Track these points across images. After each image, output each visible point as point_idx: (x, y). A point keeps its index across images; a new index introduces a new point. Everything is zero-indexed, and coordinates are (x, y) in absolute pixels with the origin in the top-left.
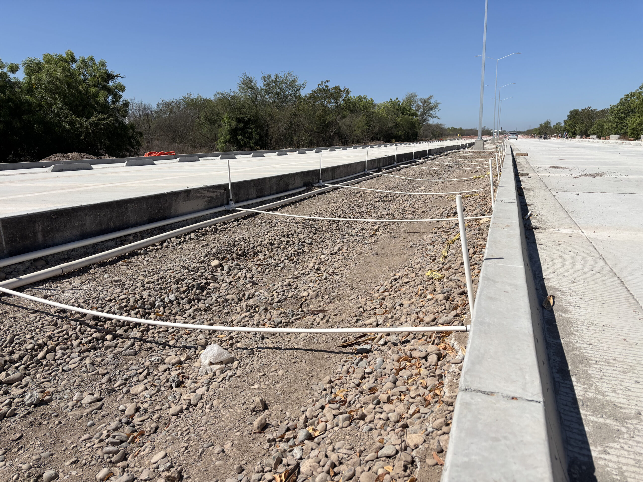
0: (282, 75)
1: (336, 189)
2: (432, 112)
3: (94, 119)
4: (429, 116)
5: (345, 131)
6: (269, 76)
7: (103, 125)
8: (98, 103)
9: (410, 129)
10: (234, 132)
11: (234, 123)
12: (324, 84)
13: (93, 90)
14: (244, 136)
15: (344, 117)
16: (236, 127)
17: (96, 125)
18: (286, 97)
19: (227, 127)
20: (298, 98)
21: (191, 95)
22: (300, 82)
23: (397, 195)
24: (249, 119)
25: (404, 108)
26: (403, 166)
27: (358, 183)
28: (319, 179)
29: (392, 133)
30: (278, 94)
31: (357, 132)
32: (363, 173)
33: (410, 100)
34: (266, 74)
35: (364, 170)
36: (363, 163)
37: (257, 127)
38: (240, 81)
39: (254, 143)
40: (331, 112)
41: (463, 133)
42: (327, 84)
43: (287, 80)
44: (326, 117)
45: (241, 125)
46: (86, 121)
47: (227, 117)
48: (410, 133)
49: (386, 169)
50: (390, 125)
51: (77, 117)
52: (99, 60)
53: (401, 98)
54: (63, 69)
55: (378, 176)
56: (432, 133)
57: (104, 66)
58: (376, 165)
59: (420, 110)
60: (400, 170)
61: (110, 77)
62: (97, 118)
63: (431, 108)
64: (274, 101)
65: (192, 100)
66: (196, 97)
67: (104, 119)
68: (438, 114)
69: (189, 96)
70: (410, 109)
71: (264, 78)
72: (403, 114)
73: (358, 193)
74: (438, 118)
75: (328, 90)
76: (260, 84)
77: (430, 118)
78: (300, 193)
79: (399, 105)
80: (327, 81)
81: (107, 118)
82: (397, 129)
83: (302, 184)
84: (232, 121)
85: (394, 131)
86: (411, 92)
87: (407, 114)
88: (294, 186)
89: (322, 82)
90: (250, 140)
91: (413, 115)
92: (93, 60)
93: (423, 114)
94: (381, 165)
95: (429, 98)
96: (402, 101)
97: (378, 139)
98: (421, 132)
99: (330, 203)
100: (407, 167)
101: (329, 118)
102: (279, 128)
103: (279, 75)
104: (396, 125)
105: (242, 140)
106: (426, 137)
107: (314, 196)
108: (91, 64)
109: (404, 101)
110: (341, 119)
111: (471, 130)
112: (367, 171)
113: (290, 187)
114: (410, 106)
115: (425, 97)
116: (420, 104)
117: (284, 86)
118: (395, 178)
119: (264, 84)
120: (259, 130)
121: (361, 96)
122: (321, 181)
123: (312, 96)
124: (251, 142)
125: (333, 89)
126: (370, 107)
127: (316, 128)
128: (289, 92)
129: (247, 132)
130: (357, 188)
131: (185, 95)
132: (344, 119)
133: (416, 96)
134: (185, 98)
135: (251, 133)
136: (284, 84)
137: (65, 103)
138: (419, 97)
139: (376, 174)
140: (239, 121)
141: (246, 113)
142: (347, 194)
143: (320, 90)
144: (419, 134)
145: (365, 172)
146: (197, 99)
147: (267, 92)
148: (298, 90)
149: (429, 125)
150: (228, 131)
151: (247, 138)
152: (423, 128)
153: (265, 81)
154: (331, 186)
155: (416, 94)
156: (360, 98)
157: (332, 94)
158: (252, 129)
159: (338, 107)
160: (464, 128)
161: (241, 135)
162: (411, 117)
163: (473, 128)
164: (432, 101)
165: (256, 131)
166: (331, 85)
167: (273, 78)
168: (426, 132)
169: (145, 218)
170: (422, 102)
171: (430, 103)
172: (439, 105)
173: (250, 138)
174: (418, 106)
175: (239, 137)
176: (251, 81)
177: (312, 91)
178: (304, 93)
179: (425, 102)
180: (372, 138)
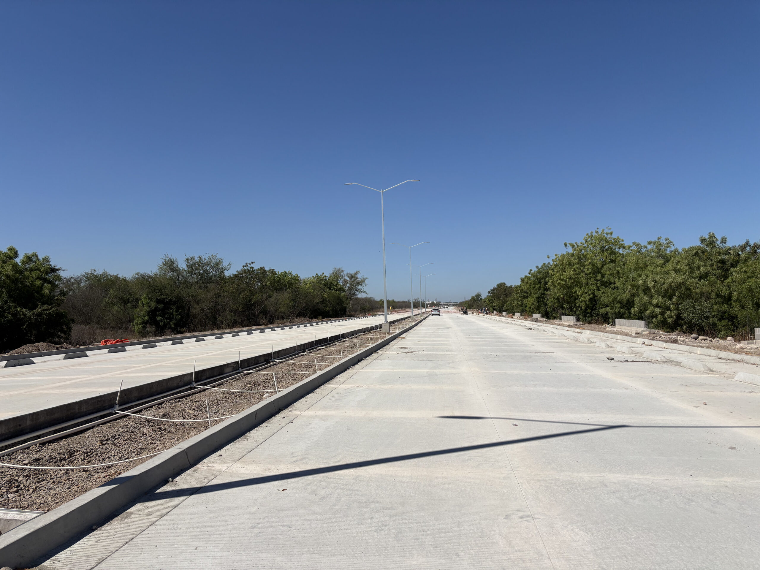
0: (206, 257)
1: (281, 362)
2: (359, 287)
3: (38, 310)
4: (357, 291)
5: (270, 308)
6: (193, 259)
7: (45, 315)
8: (42, 296)
9: (338, 304)
10: (152, 313)
11: (153, 304)
12: (248, 265)
13: (38, 283)
14: (164, 317)
15: (270, 296)
16: (155, 308)
17: (40, 315)
18: (211, 278)
19: (146, 308)
20: (223, 279)
21: (95, 271)
22: (225, 264)
23: (313, 365)
24: (171, 300)
25: (331, 283)
26: (320, 347)
27: (292, 359)
28: (272, 358)
29: (319, 309)
30: (202, 276)
31: (283, 309)
32: (294, 353)
33: (337, 275)
34: (189, 256)
35: (295, 352)
36: (294, 347)
37: (178, 308)
38: (161, 262)
39: (174, 324)
40: (256, 293)
41: (395, 306)
42: (252, 265)
43: (211, 262)
44: (251, 298)
45: (161, 306)
46: (30, 312)
47: (145, 298)
48: (338, 308)
49: (309, 350)
50: (317, 300)
51: (22, 309)
52: (44, 256)
53: (328, 273)
54: (13, 267)
55: (304, 355)
56: (361, 308)
57: (48, 261)
58: (302, 348)
59: (348, 285)
60: (318, 350)
61: (53, 270)
62: (41, 309)
63: (358, 283)
64: (198, 282)
65: (96, 276)
66: (101, 273)
67: (49, 310)
68: (365, 289)
69: (93, 272)
70: (337, 284)
71: (187, 259)
72: (330, 289)
73: (293, 364)
74: (365, 293)
75: (253, 271)
76: (182, 265)
77: (357, 293)
78: (264, 365)
79: (326, 280)
80: (252, 263)
81: (51, 308)
82: (324, 305)
83: (264, 361)
84: (151, 302)
85: (321, 306)
86: (338, 267)
87: (334, 289)
88: (261, 362)
89: (247, 264)
90: (171, 321)
91: (340, 290)
92: (37, 256)
93: (350, 289)
94: (305, 348)
95: (356, 273)
96: (329, 276)
97: (305, 316)
98: (349, 307)
99: (280, 369)
100: (323, 348)
101: (254, 299)
102: (203, 309)
103: (203, 258)
104: (323, 301)
105: (161, 321)
106: (355, 312)
107: (271, 366)
108: (34, 260)
109: (331, 276)
110: (266, 299)
111: (404, 302)
112: (297, 352)
113: (259, 362)
114: (337, 281)
115: (352, 272)
116: (347, 279)
117: (208, 267)
118: (314, 356)
119: (187, 265)
120: (180, 311)
121: (285, 272)
122: (273, 359)
123: (235, 276)
124: (171, 323)
125: (258, 270)
126: (296, 284)
127: (241, 307)
128: (212, 273)
129: (168, 313)
130: (292, 361)
131: (88, 271)
132: (269, 299)
133: (343, 271)
134: (88, 274)
135: (172, 313)
136: (209, 265)
137: (10, 296)
138: (345, 272)
139: (302, 353)
140: (159, 301)
141: (167, 294)
142: (287, 365)
143: (245, 271)
144: (348, 309)
145: (296, 353)
146: (102, 275)
147: (191, 273)
148: (222, 272)
149: (357, 299)
150: (146, 312)
151: (167, 319)
152: (351, 302)
153: (188, 262)
154: (278, 361)
155: (343, 269)
156: (285, 274)
157: (257, 274)
158: (173, 310)
159: (263, 286)
160: (396, 300)
161: (160, 316)
162: (338, 292)
163: (406, 300)
164: (360, 276)
165: (177, 311)
166: (256, 267)
167: (197, 259)
168: (355, 306)
169: (218, 374)
170: (349, 277)
171: (357, 278)
172: (366, 281)
173: (170, 319)
174: (345, 281)
175: (159, 318)
176: (172, 263)
177: (237, 272)
178: (227, 274)
179: (352, 277)
180: (299, 313)
